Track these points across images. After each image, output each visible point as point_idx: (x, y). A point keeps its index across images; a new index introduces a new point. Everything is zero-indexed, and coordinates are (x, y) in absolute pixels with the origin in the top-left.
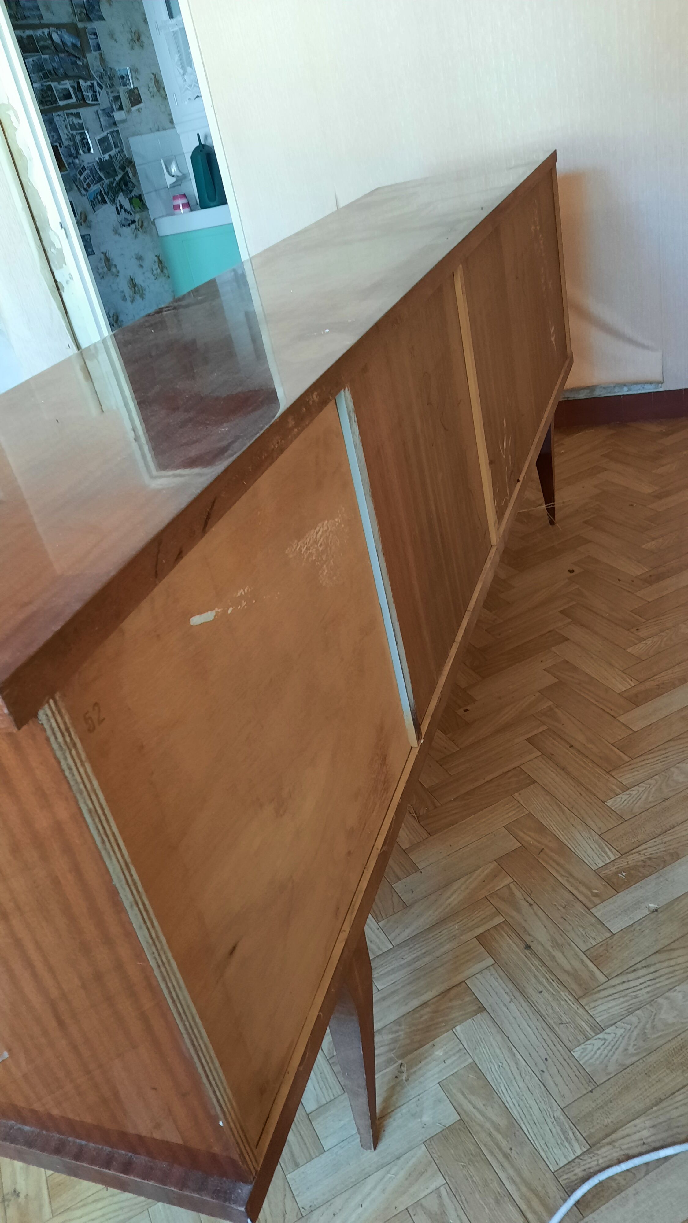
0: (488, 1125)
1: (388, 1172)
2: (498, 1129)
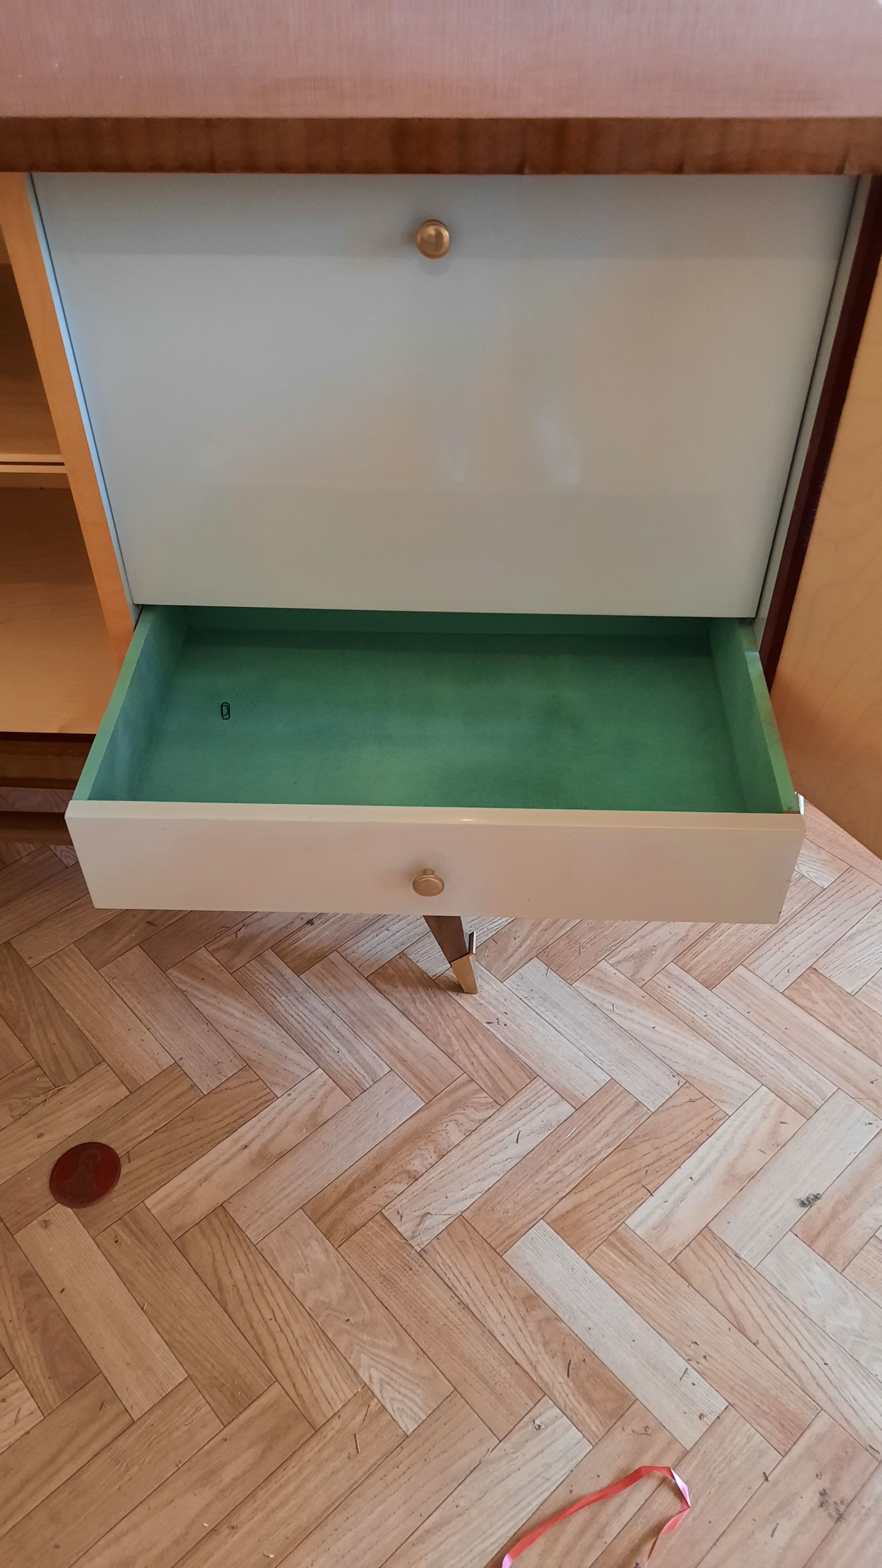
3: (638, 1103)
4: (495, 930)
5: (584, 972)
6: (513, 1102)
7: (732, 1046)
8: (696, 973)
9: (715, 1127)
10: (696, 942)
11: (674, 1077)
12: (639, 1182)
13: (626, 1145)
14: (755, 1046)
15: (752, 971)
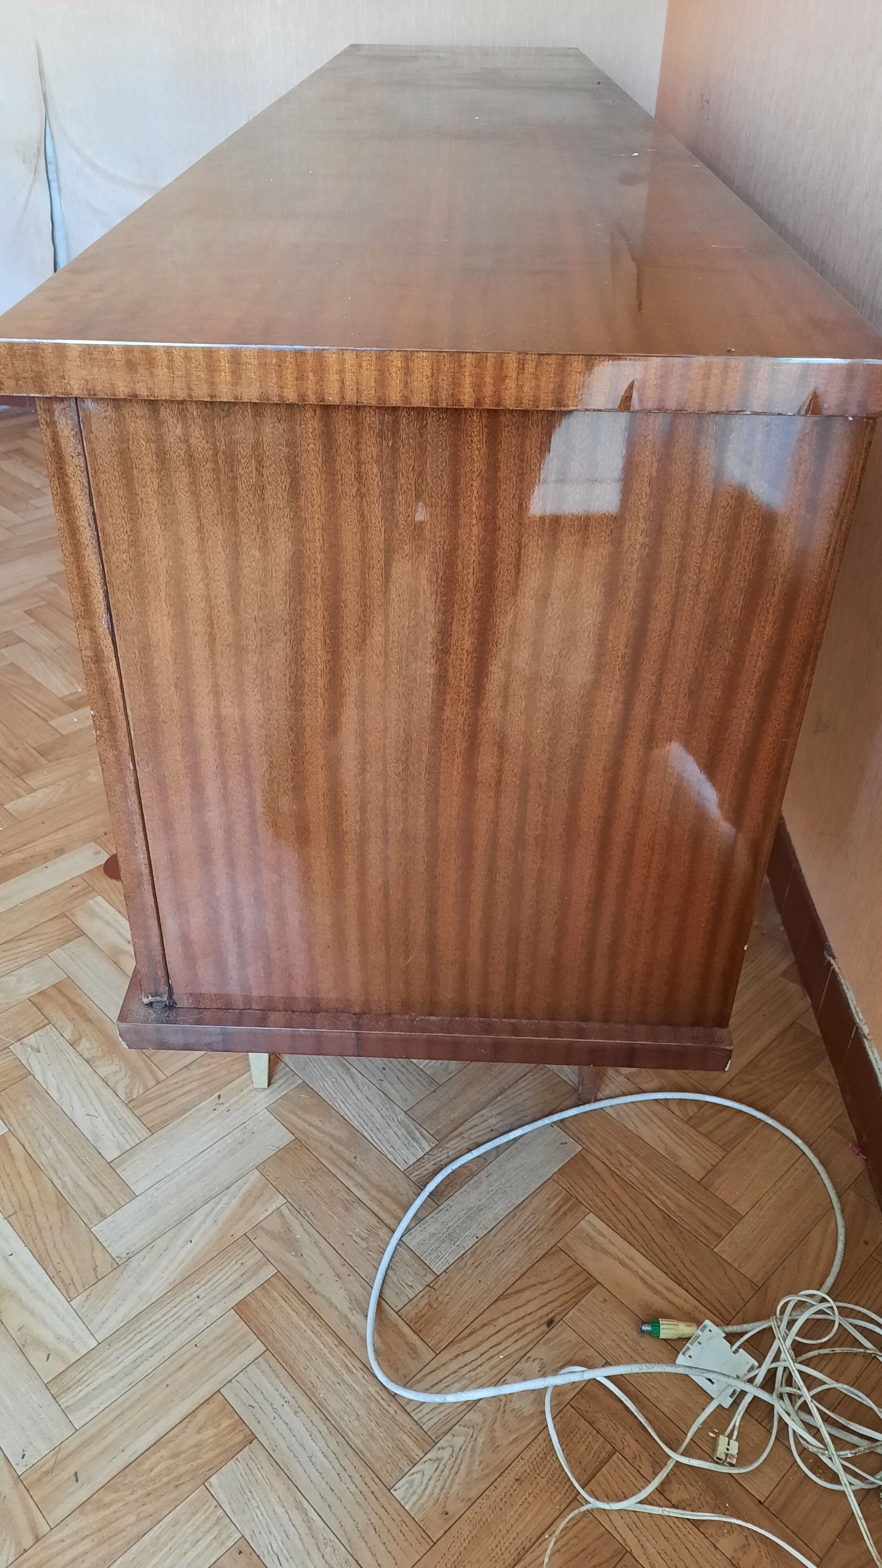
0: (327, 1139)
1: (218, 1203)
2: (338, 1140)
3: (103, 1217)
4: (333, 1104)
5: (271, 1181)
6: (128, 1112)
7: (154, 1319)
8: (259, 1294)
9: (60, 1285)
10: (304, 1301)
11: (127, 1254)
12: (21, 1208)
13: (61, 1202)
14: (150, 1344)
15: (257, 1361)
